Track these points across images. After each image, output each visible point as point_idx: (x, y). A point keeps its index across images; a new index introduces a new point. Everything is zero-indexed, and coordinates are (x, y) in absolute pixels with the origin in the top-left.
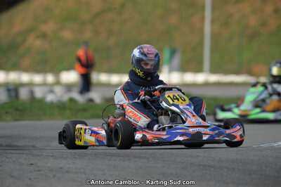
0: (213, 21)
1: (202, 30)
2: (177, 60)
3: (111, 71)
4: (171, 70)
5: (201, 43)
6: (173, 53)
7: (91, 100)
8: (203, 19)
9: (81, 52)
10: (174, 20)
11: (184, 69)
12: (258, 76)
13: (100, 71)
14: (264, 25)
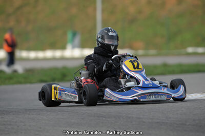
0: (103, 11)
2: (77, 40)
3: (29, 49)
4: (74, 47)
6: (74, 34)
7: (15, 71)
8: (95, 10)
9: (7, 36)
13: (22, 49)
14: (140, 12)
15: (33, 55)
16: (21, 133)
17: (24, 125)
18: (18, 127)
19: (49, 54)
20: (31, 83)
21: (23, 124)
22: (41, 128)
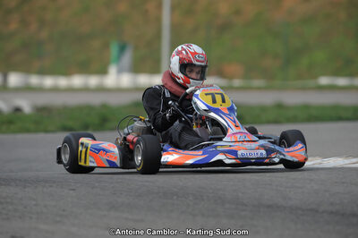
0: (173, 8)
1: (159, 20)
2: (127, 58)
4: (120, 71)
5: (158, 36)
6: (122, 49)
7: (18, 110)
8: (160, 6)
10: (123, 7)
11: (136, 68)
12: (230, 77)
13: (31, 72)
15: (49, 82)
16: (31, 218)
17: (35, 205)
18: (25, 207)
19: (77, 81)
20: (46, 131)
21: (34, 203)
22: (64, 211)
